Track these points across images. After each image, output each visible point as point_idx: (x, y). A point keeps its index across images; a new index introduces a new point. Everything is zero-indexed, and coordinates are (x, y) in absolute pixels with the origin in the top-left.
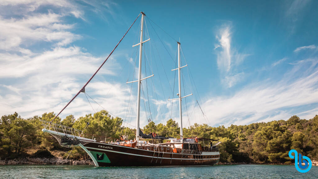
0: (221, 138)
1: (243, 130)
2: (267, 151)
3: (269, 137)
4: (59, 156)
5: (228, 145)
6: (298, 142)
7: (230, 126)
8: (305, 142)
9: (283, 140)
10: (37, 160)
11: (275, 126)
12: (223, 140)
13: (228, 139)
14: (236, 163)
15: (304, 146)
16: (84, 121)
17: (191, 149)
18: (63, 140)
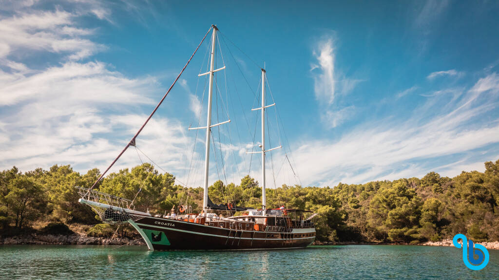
0: (321, 206)
1: (356, 191)
2: (387, 226)
3: (391, 206)
4: (81, 232)
5: (330, 217)
6: (430, 212)
7: (337, 185)
8: (441, 213)
9: (410, 210)
10: (49, 239)
11: (400, 189)
12: (323, 209)
13: (331, 208)
14: (342, 242)
15: (439, 219)
16: (119, 180)
17: (278, 224)
18: (108, 214)
